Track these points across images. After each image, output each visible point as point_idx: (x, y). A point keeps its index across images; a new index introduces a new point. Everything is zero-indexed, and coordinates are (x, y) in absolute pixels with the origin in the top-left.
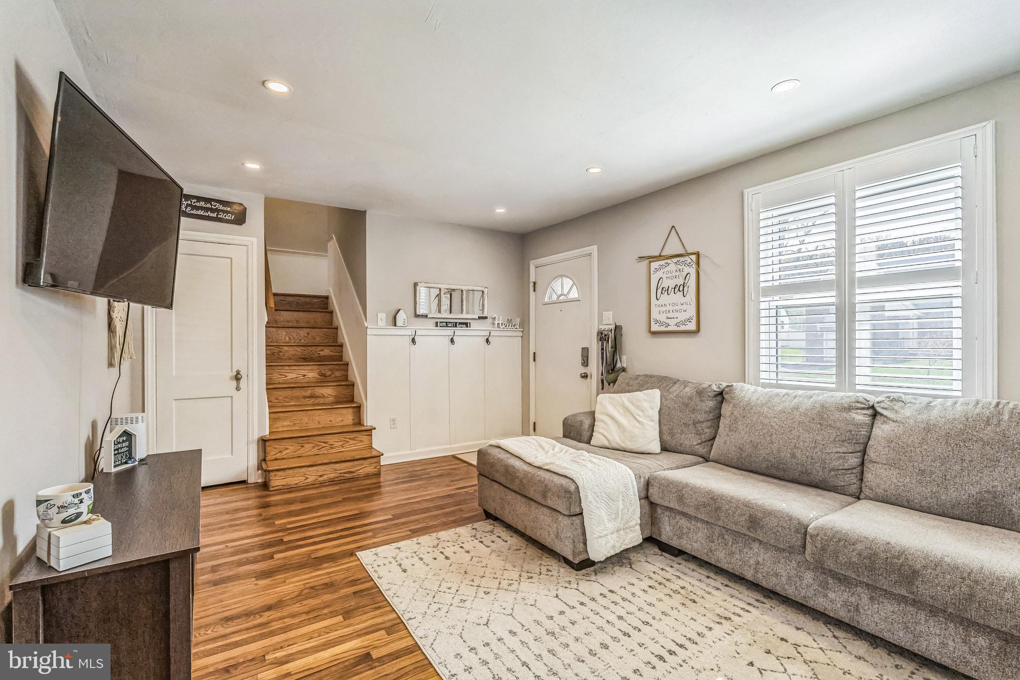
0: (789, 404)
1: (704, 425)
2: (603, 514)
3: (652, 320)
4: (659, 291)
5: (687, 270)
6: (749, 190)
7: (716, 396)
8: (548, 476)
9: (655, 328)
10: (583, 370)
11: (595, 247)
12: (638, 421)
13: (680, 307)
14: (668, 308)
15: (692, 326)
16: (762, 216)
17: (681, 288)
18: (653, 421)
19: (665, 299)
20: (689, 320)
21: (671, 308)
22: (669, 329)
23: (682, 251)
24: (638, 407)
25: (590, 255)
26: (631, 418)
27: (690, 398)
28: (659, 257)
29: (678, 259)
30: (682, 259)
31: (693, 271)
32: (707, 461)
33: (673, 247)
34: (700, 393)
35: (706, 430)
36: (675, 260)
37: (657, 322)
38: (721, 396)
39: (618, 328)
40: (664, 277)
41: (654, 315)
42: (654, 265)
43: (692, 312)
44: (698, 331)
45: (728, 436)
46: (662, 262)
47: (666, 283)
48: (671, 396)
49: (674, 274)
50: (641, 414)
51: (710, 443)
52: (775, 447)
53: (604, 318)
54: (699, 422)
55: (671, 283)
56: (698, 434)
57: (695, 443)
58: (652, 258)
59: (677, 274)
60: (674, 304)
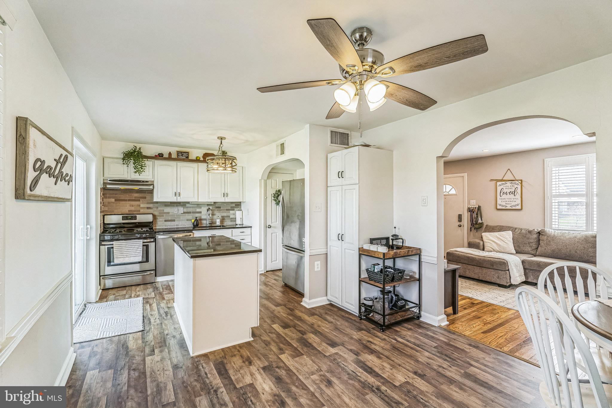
0: (571, 236)
1: (533, 243)
2: (515, 270)
3: (498, 205)
4: (502, 194)
5: (516, 186)
6: (547, 159)
7: (537, 233)
8: (489, 258)
9: (499, 207)
10: (459, 223)
11: (466, 174)
12: (505, 242)
13: (512, 200)
14: (506, 200)
15: (519, 207)
16: (554, 169)
17: (514, 193)
18: (511, 242)
19: (504, 196)
20: (517, 205)
21: (508, 200)
22: (507, 208)
23: (513, 179)
24: (504, 237)
25: (463, 177)
26: (502, 241)
27: (526, 234)
28: (502, 180)
29: (512, 182)
30: (513, 182)
31: (519, 187)
32: (535, 256)
33: (509, 176)
34: (530, 232)
35: (534, 245)
36: (510, 182)
37: (500, 205)
38: (539, 233)
39: (479, 208)
40: (504, 188)
41: (499, 202)
42: (498, 183)
43: (519, 201)
44: (521, 209)
45: (546, 247)
46: (504, 182)
47: (505, 191)
48: (516, 233)
49: (509, 187)
50: (506, 240)
51: (536, 250)
52: (568, 250)
53: (471, 203)
54: (531, 242)
55: (508, 191)
56: (531, 247)
57: (530, 250)
58: (498, 181)
59: (511, 187)
60: (509, 199)
